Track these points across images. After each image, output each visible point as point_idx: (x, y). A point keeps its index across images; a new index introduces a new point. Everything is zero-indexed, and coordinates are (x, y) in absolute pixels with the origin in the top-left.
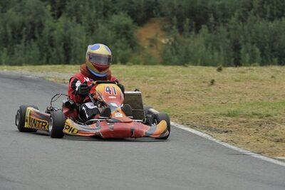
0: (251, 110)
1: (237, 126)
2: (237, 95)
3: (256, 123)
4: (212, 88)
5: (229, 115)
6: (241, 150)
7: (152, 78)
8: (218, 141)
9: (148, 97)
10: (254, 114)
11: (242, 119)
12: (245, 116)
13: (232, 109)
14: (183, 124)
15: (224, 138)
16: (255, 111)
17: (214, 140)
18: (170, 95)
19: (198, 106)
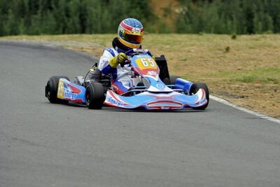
0: (266, 76)
1: (253, 91)
2: (252, 62)
3: (272, 88)
4: (227, 55)
5: (245, 81)
6: (257, 115)
7: (168, 46)
8: (234, 106)
10: (269, 80)
11: (257, 85)
12: (260, 81)
13: (248, 75)
15: (240, 103)
16: (270, 77)
17: (231, 105)
18: (187, 62)
19: (214, 72)
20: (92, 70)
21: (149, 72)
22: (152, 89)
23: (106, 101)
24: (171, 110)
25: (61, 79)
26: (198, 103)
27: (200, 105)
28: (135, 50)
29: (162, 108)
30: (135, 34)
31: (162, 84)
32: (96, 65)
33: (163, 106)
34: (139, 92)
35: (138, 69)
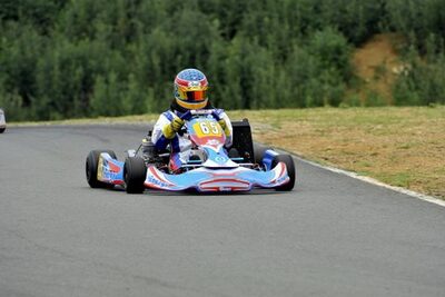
7: (379, 127)
9: (375, 154)
14: (430, 194)
18: (409, 151)
20: (144, 141)
21: (210, 142)
22: (209, 163)
23: (147, 182)
24: (233, 192)
25: (102, 154)
26: (274, 182)
27: (278, 184)
28: (193, 112)
29: (221, 189)
30: (192, 89)
31: (224, 156)
32: (150, 134)
33: (222, 186)
34: (191, 168)
35: (196, 137)
